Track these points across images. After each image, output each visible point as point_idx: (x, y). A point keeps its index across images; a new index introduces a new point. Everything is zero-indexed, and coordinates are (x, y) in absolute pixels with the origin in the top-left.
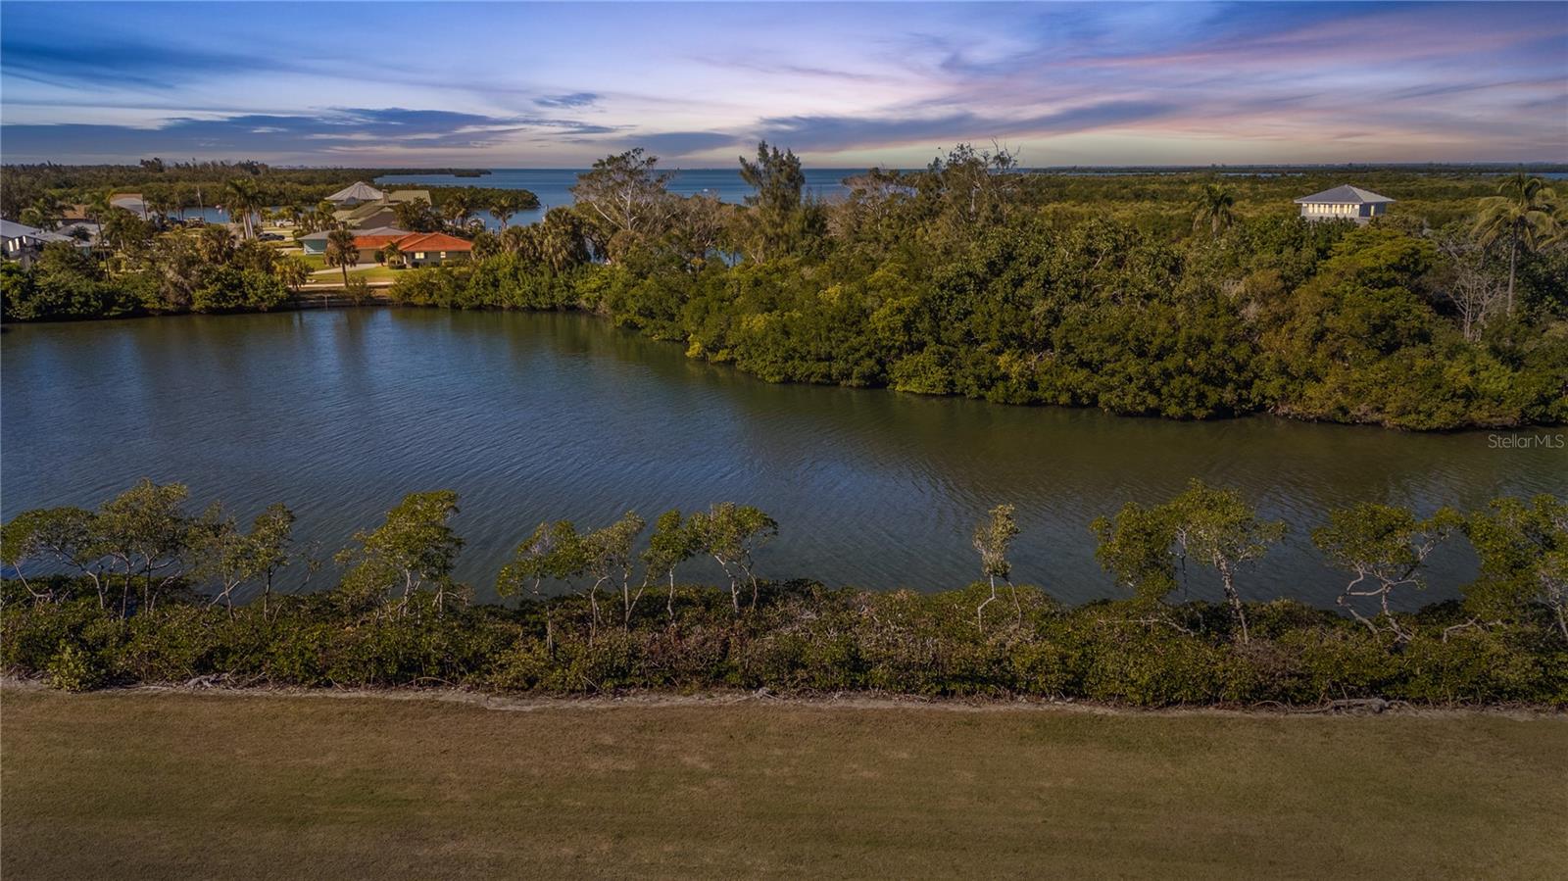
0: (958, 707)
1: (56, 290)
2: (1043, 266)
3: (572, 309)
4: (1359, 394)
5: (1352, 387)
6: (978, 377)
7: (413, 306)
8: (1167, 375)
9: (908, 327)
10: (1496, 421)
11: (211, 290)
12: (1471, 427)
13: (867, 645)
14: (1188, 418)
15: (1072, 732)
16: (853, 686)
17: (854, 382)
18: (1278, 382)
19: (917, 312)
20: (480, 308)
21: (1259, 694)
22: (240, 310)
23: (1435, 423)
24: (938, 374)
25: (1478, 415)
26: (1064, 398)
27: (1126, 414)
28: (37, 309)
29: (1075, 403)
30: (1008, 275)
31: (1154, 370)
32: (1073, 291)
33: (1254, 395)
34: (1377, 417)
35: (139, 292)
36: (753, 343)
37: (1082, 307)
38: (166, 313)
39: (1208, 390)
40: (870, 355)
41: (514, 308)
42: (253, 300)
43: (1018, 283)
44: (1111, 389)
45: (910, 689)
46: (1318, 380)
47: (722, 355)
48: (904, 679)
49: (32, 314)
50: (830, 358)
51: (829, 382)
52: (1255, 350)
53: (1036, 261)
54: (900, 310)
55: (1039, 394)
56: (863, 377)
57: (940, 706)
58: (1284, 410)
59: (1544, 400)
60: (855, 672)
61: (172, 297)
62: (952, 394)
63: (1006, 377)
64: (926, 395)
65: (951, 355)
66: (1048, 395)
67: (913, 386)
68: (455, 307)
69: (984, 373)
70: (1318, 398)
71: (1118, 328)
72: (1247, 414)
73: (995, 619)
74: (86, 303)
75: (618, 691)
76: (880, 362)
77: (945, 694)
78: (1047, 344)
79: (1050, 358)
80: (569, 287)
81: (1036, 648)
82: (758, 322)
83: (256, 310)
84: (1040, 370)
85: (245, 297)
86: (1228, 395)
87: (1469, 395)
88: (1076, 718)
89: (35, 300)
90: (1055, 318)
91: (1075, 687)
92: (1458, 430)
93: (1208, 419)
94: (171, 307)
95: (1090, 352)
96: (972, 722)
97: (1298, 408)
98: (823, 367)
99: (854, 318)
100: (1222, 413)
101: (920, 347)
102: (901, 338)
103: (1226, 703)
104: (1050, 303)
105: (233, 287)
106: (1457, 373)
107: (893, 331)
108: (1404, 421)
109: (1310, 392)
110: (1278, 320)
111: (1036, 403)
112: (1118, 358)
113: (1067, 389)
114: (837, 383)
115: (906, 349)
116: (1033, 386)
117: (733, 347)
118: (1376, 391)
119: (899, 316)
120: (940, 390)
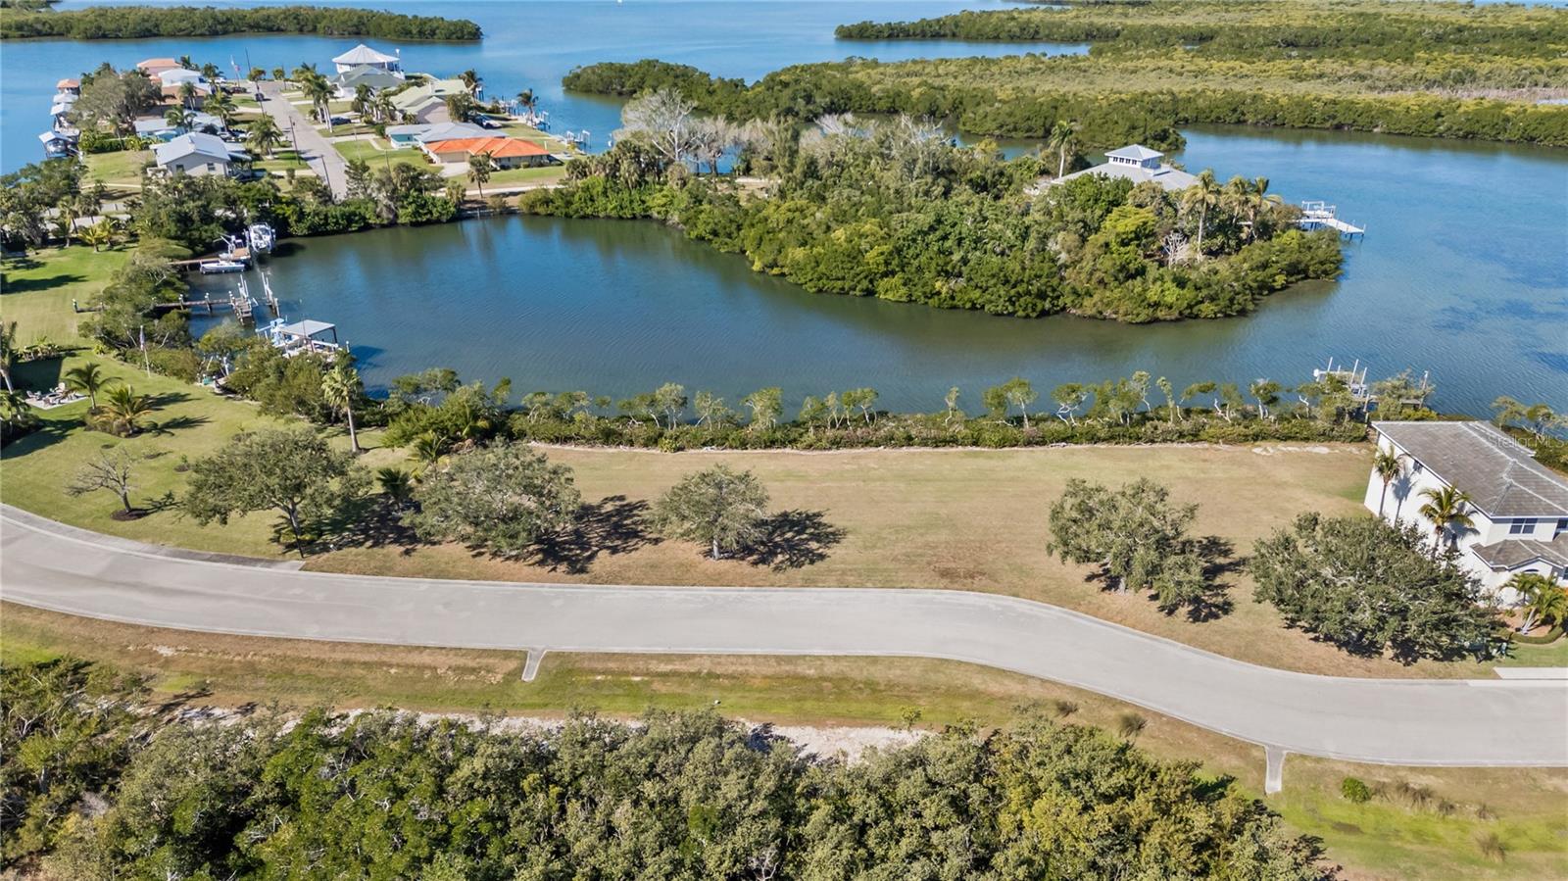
0: (941, 450)
1: (318, 214)
2: (957, 229)
3: (648, 217)
4: (1108, 305)
5: (1105, 301)
6: (924, 293)
7: (537, 214)
8: (1019, 295)
9: (887, 263)
10: (1168, 317)
11: (410, 209)
12: (1156, 320)
13: (913, 433)
14: (1027, 316)
15: (976, 455)
16: (909, 445)
17: (858, 293)
18: (1072, 298)
19: (891, 254)
20: (585, 217)
21: (1029, 443)
22: (429, 222)
23: (1138, 320)
24: (903, 290)
25: (1161, 314)
26: (968, 305)
27: (997, 314)
28: (309, 228)
29: (974, 307)
30: (939, 233)
31: (1013, 292)
32: (973, 245)
33: (1061, 302)
34: (1114, 316)
35: (362, 211)
36: (797, 267)
37: (978, 253)
38: (383, 226)
39: (1038, 302)
40: (865, 278)
41: (608, 217)
42: (436, 215)
43: (945, 238)
44: (991, 302)
45: (926, 445)
46: (1091, 296)
47: (776, 271)
48: (924, 443)
49: (305, 232)
50: (843, 278)
51: (843, 292)
52: (1062, 279)
53: (954, 225)
54: (882, 254)
55: (955, 302)
56: (862, 290)
57: (936, 450)
58: (1073, 311)
59: (1190, 306)
60: (909, 441)
61: (385, 214)
62: (910, 301)
63: (939, 293)
64: (897, 301)
65: (910, 280)
66: (960, 304)
67: (890, 296)
68: (568, 216)
69: (928, 291)
70: (1089, 306)
71: (995, 270)
72: (1057, 312)
73: (951, 423)
74: (337, 223)
75: (838, 448)
76: (871, 281)
77: (937, 446)
78: (960, 275)
79: (962, 281)
80: (643, 202)
81: (965, 432)
82: (799, 254)
83: (438, 221)
84: (957, 290)
85: (431, 212)
86: (1047, 305)
87: (1157, 305)
88: (975, 452)
89: (307, 223)
90: (965, 261)
91: (975, 444)
92: (1149, 322)
93: (1038, 317)
94: (385, 222)
95: (982, 282)
96: (946, 454)
97: (1079, 312)
98: (839, 284)
99: (855, 256)
100: (1044, 313)
101: (893, 273)
102: (882, 268)
103: (1021, 446)
104: (962, 253)
105: (423, 206)
106: (1153, 294)
107: (878, 265)
108: (1126, 318)
109: (1085, 303)
110: (1074, 263)
111: (954, 307)
112: (995, 285)
113: (970, 300)
114: (848, 293)
115: (885, 275)
116: (953, 298)
117: (782, 267)
118: (1116, 303)
119: (882, 257)
120: (904, 299)
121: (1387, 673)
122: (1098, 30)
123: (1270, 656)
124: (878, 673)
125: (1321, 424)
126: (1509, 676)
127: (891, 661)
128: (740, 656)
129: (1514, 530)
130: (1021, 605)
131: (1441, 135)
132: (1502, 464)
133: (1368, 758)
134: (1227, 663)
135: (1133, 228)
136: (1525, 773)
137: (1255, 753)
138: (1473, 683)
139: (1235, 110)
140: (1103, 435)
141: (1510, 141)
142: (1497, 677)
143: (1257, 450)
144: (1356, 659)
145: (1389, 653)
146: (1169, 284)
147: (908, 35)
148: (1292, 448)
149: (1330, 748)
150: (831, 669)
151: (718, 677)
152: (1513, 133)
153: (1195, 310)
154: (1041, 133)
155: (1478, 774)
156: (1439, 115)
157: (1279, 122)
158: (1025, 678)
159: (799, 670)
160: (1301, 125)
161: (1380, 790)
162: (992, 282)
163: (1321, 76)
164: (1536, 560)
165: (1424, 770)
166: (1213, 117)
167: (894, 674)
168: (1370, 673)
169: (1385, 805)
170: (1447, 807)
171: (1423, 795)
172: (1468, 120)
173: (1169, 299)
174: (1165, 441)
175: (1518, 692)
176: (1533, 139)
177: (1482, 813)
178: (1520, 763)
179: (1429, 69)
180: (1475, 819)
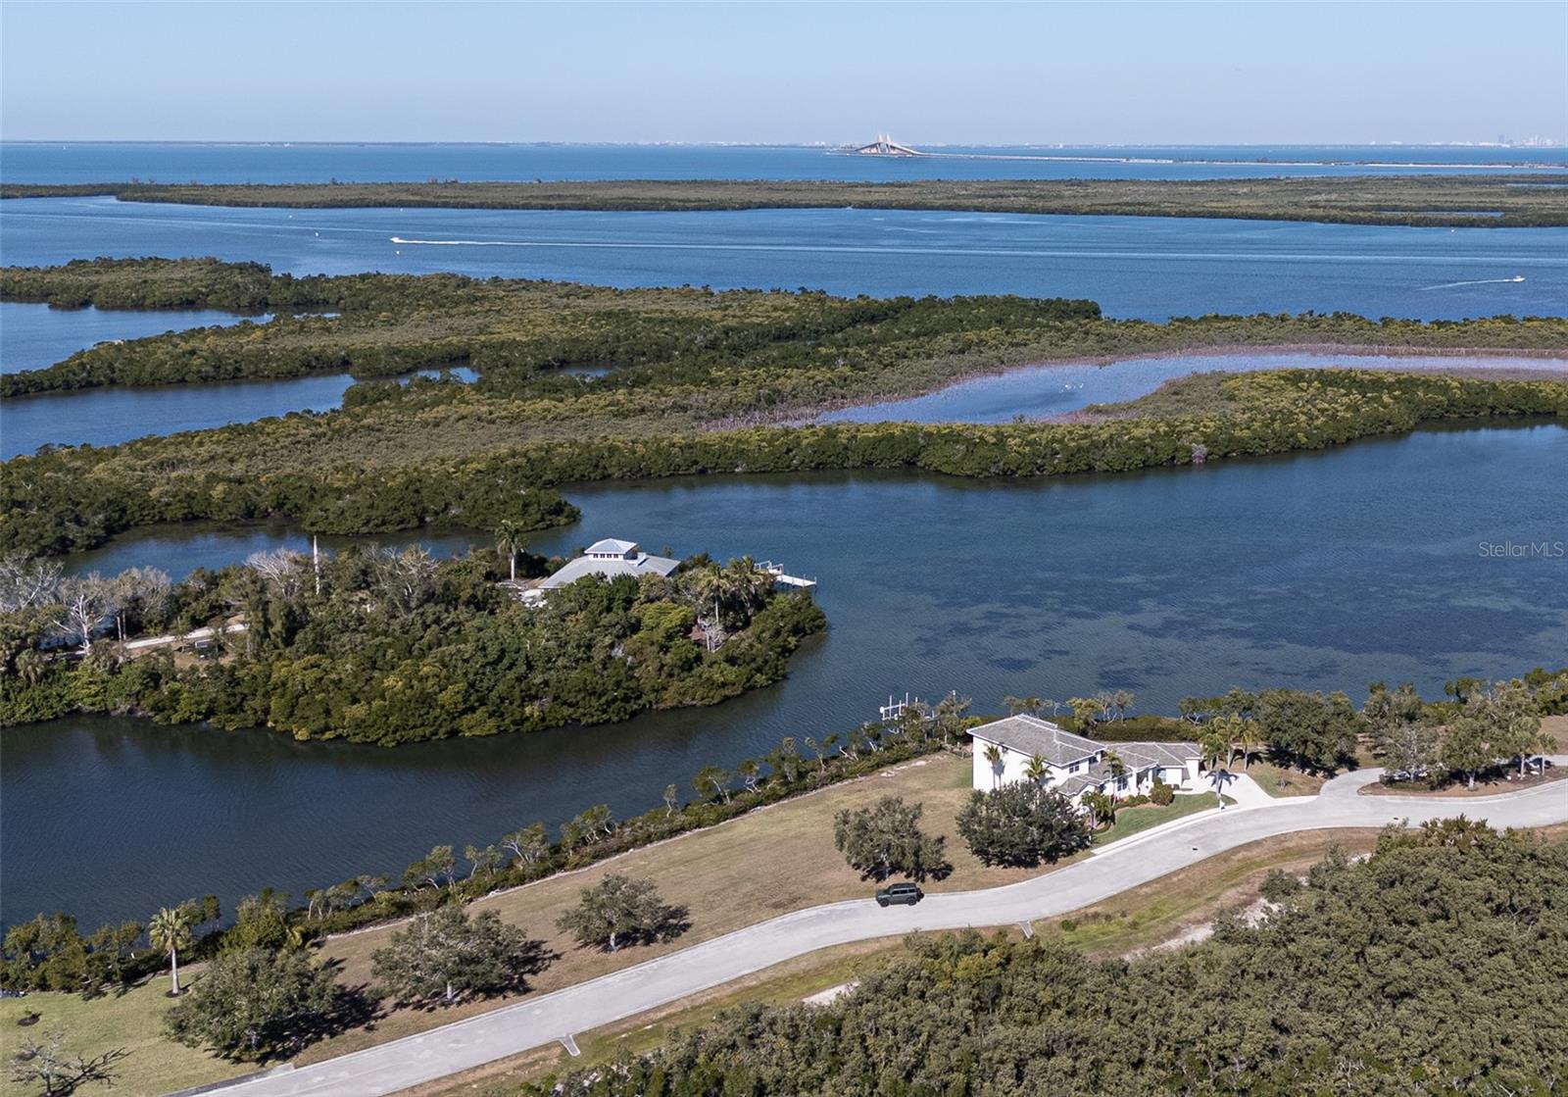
3: (74, 713)
4: (684, 694)
5: (680, 691)
6: (515, 721)
8: (609, 703)
9: (465, 701)
10: (736, 693)
12: (728, 698)
14: (621, 720)
15: (706, 833)
17: (441, 737)
18: (652, 695)
19: (466, 691)
21: (737, 814)
23: (716, 701)
24: (490, 723)
25: (730, 692)
26: (562, 723)
27: (593, 725)
31: (602, 701)
33: (643, 701)
34: (694, 703)
36: (361, 725)
39: (626, 705)
40: (446, 719)
44: (585, 715)
46: (667, 689)
47: (328, 735)
50: (422, 725)
51: (425, 739)
52: (637, 679)
54: (457, 692)
55: (547, 722)
56: (447, 732)
58: (658, 706)
59: (747, 680)
62: (501, 732)
63: (530, 718)
64: (487, 735)
65: (495, 712)
66: (553, 723)
67: (476, 732)
69: (518, 718)
70: (670, 699)
72: (640, 711)
73: (673, 816)
76: (452, 722)
79: (547, 702)
81: (689, 819)
84: (546, 711)
87: (723, 685)
88: (703, 832)
91: (701, 825)
92: (724, 701)
93: (630, 719)
97: (663, 706)
98: (420, 731)
101: (473, 709)
102: (461, 707)
103: (730, 818)
106: (716, 676)
107: (456, 704)
108: (704, 702)
109: (665, 697)
111: (547, 728)
112: (584, 698)
113: (563, 718)
114: (429, 739)
115: (464, 712)
116: (543, 719)
117: (336, 729)
118: (691, 691)
119: (459, 696)
120: (494, 731)
121: (1047, 871)
122: (317, 358)
123: (989, 883)
124: (792, 968)
125: (912, 745)
126: (1101, 852)
127: (797, 959)
128: (703, 991)
129: (1071, 771)
130: (839, 906)
131: (796, 469)
132: (1051, 734)
133: (1065, 910)
134: (970, 894)
135: (679, 622)
136: (1131, 891)
137: (1016, 928)
138: (1086, 861)
139: (597, 466)
140: (782, 793)
141: (854, 467)
142: (1094, 855)
143: (884, 775)
144: (1030, 870)
145: (1043, 861)
146: (724, 665)
147: (43, 389)
148: (903, 767)
149: (1046, 912)
150: (764, 977)
151: (700, 1007)
152: (855, 460)
153: (752, 682)
154: (415, 522)
155: (1112, 899)
156: (789, 451)
157: (644, 472)
158: (877, 939)
159: (746, 984)
160: (668, 473)
161: (1078, 922)
162: (580, 696)
163: (643, 411)
164: (1087, 785)
165: (1091, 906)
166: (577, 476)
167: (803, 965)
168: (1040, 874)
169: (1084, 928)
170: (1108, 918)
171: (1096, 916)
172: (815, 452)
173: (732, 678)
174: (823, 786)
175: (1107, 858)
176: (872, 463)
177: (1124, 915)
178: (1126, 888)
179: (739, 392)
180: (1121, 919)
